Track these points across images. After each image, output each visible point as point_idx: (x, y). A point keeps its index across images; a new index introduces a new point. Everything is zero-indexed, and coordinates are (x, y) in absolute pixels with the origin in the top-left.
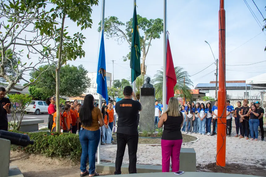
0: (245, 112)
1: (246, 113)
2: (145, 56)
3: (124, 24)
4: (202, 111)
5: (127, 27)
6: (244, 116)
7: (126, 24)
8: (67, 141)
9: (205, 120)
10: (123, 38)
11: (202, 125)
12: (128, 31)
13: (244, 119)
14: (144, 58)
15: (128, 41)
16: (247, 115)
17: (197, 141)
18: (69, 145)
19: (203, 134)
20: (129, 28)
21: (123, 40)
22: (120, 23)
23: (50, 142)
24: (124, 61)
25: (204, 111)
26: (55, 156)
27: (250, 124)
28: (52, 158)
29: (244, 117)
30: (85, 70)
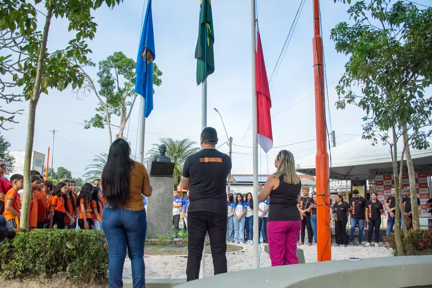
0: (306, 206)
1: (307, 208)
2: (124, 122)
3: (94, 65)
4: (240, 207)
5: (100, 69)
6: (305, 210)
7: (97, 65)
8: (61, 241)
9: (243, 220)
10: (86, 89)
11: (239, 228)
12: (101, 76)
13: (305, 215)
14: (123, 125)
15: (97, 94)
16: (308, 210)
17: (243, 252)
18: (67, 248)
19: (241, 243)
20: (104, 71)
21: (87, 92)
22: (88, 63)
23: (19, 244)
24: (86, 128)
25: (242, 206)
26: (27, 275)
27: (312, 223)
28: (21, 281)
29: (306, 213)
30: (5, 141)
